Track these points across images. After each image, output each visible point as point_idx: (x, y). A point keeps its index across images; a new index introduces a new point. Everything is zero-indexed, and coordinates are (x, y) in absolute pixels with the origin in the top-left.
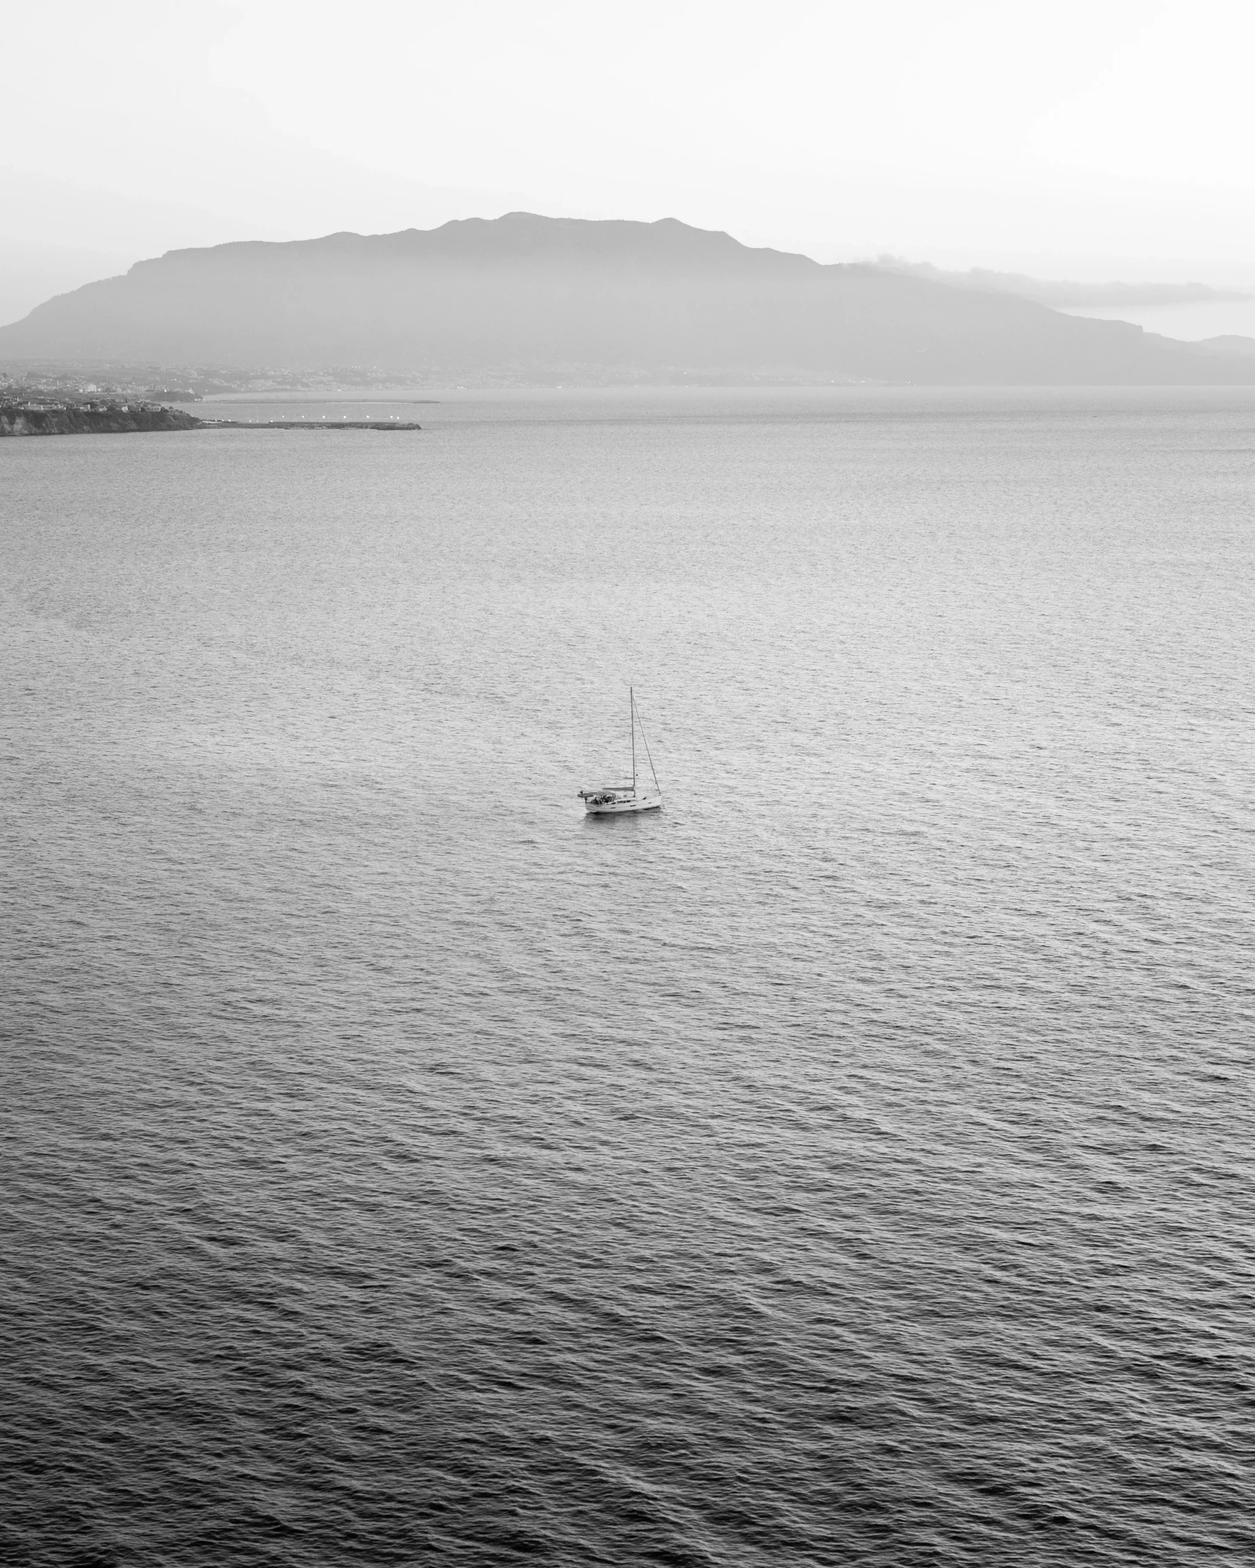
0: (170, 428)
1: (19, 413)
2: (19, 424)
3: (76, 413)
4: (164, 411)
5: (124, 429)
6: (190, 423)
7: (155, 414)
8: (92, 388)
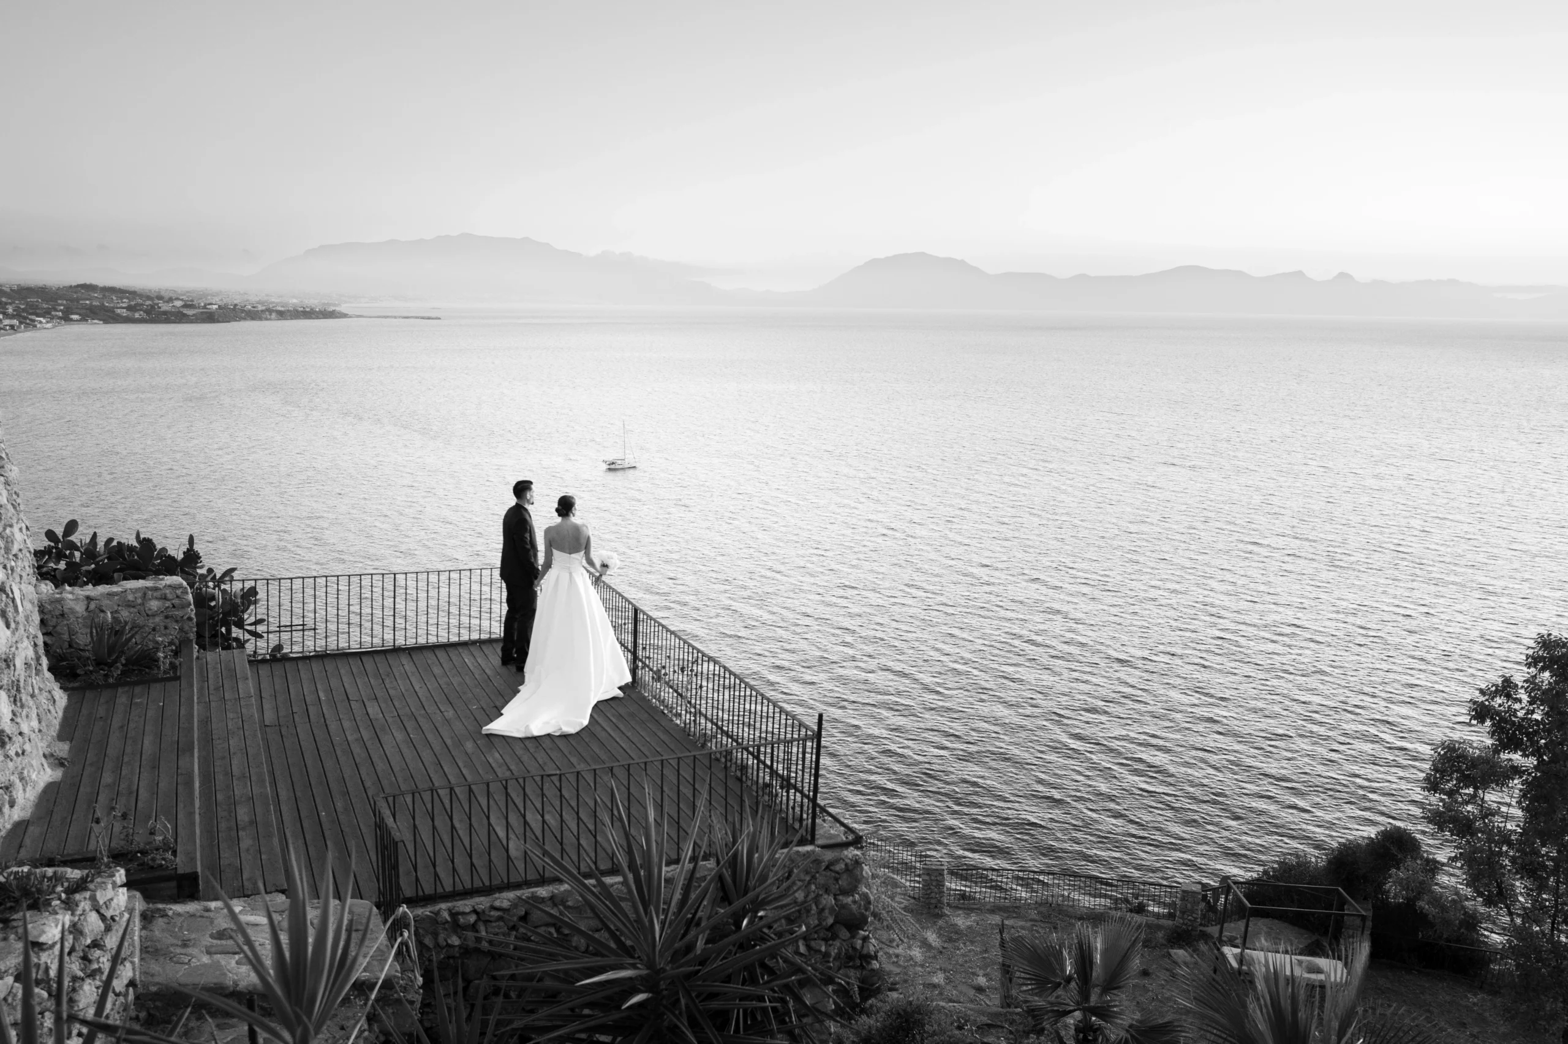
0: (337, 317)
1: (273, 311)
2: (274, 315)
3: (297, 311)
4: (334, 311)
5: (318, 318)
6: (344, 316)
7: (330, 312)
8: (295, 301)
